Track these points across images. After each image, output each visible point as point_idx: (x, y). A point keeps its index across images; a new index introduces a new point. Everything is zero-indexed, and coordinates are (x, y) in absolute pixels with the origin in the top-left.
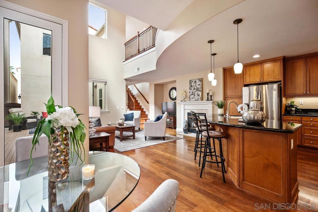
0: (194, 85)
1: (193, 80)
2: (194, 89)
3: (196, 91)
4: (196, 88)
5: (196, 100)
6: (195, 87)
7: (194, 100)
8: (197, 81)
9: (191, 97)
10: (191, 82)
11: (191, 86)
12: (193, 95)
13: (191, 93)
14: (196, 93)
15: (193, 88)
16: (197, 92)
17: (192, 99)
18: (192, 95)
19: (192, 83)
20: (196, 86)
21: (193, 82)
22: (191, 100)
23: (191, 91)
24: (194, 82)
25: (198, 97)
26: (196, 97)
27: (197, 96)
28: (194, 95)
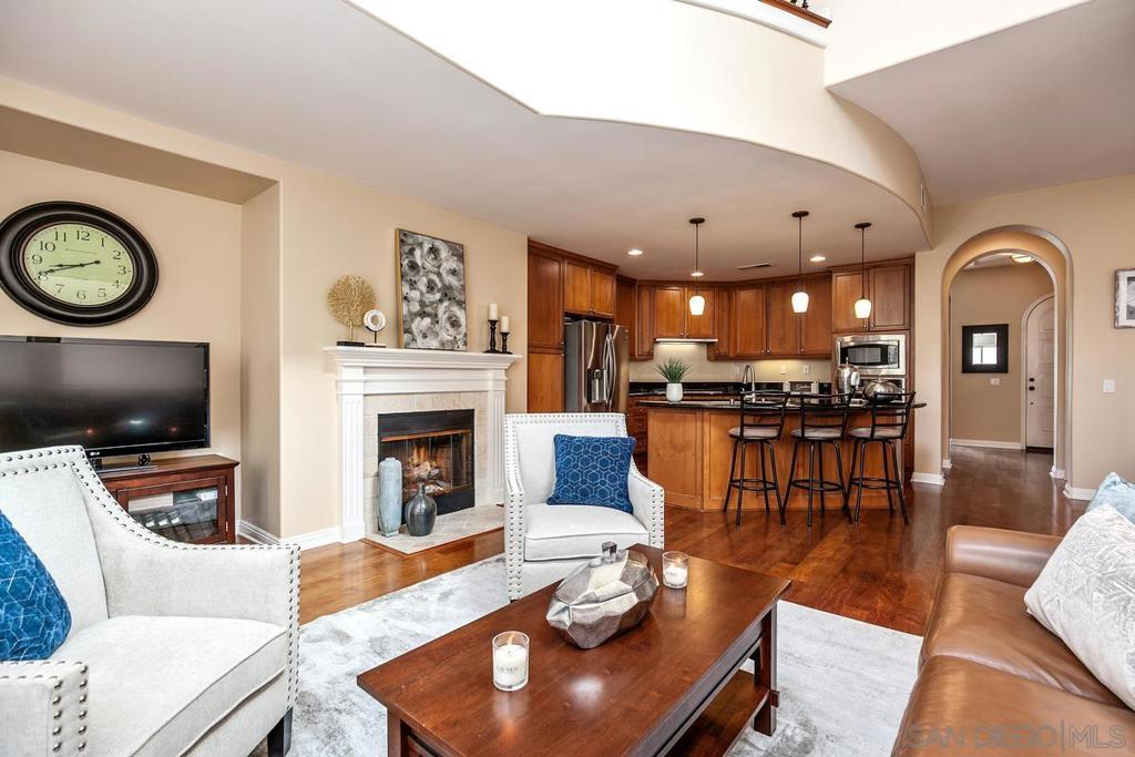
0: (428, 266)
1: (420, 239)
2: (431, 287)
3: (441, 301)
4: (440, 285)
5: (443, 344)
6: (434, 277)
7: (435, 343)
8: (444, 253)
9: (414, 327)
10: (410, 241)
11: (413, 266)
12: (427, 321)
13: (416, 307)
14: (442, 308)
15: (425, 280)
16: (446, 303)
17: (425, 336)
18: (423, 314)
19: (418, 253)
20: (439, 275)
21: (421, 245)
22: (420, 342)
23: (415, 294)
24: (427, 247)
25: (452, 331)
26: (447, 334)
27: (448, 326)
28: (435, 317)
